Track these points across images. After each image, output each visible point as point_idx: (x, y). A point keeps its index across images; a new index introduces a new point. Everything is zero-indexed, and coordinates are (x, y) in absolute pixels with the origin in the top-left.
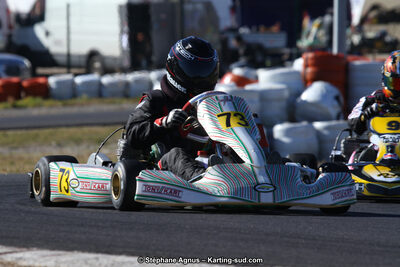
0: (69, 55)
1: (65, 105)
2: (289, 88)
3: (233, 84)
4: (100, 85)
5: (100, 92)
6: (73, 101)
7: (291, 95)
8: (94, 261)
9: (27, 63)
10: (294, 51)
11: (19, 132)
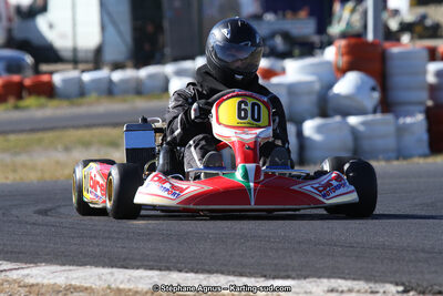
0: (75, 50)
1: (73, 104)
2: (320, 80)
4: (110, 82)
5: (110, 90)
6: (80, 100)
7: (322, 88)
8: (109, 276)
9: (29, 59)
10: (325, 39)
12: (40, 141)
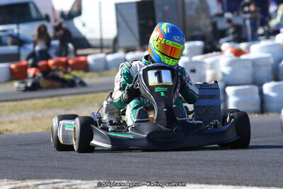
0: (101, 40)
1: (101, 76)
2: (273, 56)
3: (232, 55)
4: (125, 60)
7: (275, 61)
9: (71, 46)
11: (70, 97)
12: (83, 100)
